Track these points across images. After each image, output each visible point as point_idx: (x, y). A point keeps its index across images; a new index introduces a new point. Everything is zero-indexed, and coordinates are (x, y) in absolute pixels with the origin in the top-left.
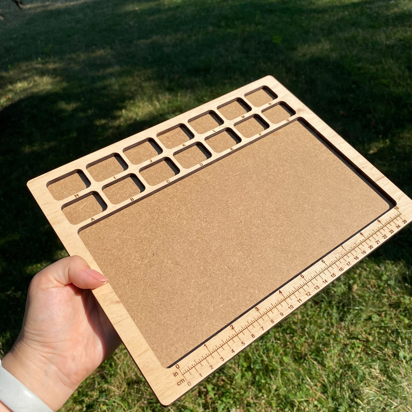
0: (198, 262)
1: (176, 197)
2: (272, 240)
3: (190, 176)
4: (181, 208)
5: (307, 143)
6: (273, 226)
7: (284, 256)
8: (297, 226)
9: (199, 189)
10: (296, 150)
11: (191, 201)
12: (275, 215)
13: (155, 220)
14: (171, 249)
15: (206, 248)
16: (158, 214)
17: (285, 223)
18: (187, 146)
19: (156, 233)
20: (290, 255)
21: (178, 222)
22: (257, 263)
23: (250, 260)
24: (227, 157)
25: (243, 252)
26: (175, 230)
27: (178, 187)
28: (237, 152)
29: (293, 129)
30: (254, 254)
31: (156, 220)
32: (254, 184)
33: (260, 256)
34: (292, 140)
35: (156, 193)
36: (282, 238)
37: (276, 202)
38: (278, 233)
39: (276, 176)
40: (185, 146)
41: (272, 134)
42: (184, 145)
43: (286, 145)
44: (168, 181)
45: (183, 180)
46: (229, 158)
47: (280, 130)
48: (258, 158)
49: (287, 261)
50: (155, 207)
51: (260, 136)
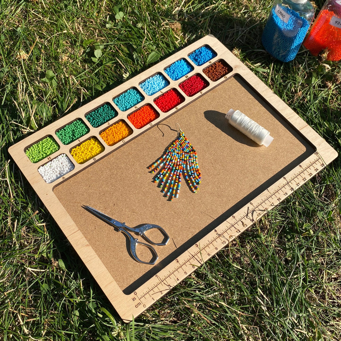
0: (150, 209)
1: (131, 155)
2: (211, 187)
3: (142, 135)
4: (135, 164)
5: (242, 98)
6: (211, 175)
7: (220, 200)
8: (231, 174)
9: (150, 147)
10: (232, 105)
11: (143, 157)
12: (213, 165)
13: (114, 176)
14: (128, 200)
15: (157, 197)
16: (117, 170)
17: (221, 172)
18: (138, 108)
19: (115, 186)
20: (225, 199)
21: (133, 176)
22: (198, 208)
23: (192, 205)
24: (173, 116)
25: (186, 199)
26: (131, 183)
27: (133, 145)
28: (182, 110)
29: (230, 85)
30: (196, 200)
31: (115, 175)
32: (196, 139)
33: (200, 201)
34: (229, 95)
35: (115, 152)
36: (219, 185)
37: (215, 154)
38: (215, 181)
39: (215, 130)
40: (137, 108)
41: (212, 91)
42: (136, 107)
43: (224, 101)
44: (124, 141)
45: (136, 139)
46: (175, 116)
47: (220, 86)
48: (200, 115)
49: (222, 205)
50: (114, 164)
51: (201, 94)
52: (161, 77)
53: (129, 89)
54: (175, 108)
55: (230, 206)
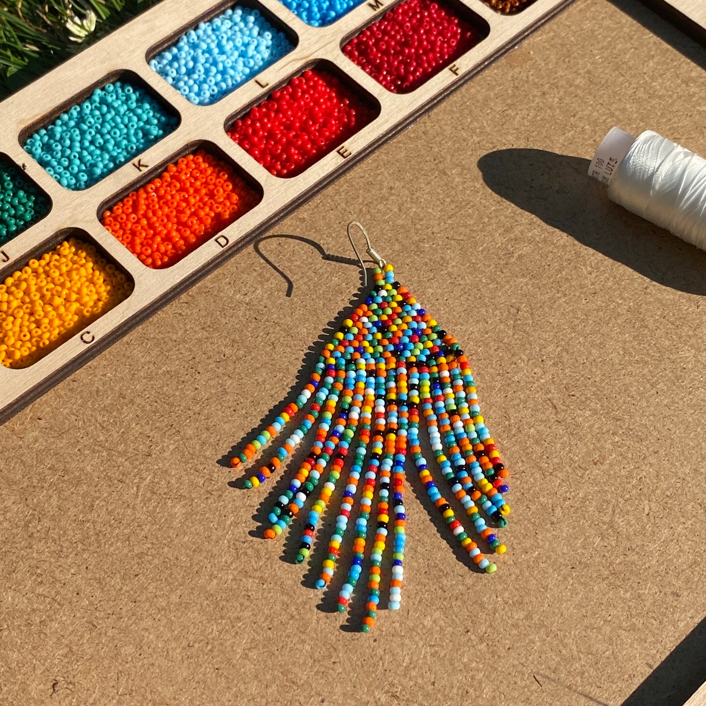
0: (253, 688)
1: (132, 402)
2: (565, 530)
3: (184, 297)
4: (155, 451)
5: (653, 79)
6: (559, 467)
7: (624, 600)
8: (662, 452)
9: (228, 351)
10: (612, 115)
11: (197, 408)
12: (560, 416)
13: (46, 523)
14: (129, 649)
15: (284, 618)
16: (60, 491)
17: (609, 446)
18: (151, 166)
19: (55, 580)
20: (649, 590)
21: (152, 514)
22: (513, 654)
23: (481, 640)
24: (330, 190)
25: (445, 611)
26: (140, 555)
27: (137, 353)
28: (369, 160)
29: (587, 25)
30: (495, 611)
31: (53, 518)
32: (457, 291)
33: (522, 615)
34: (589, 72)
35: (44, 398)
36: (606, 519)
37: (560, 356)
38: (585, 499)
39: (545, 241)
40: (145, 170)
41: (503, 60)
42: (139, 166)
43: (567, 100)
44: (87, 338)
45: (154, 319)
46: (338, 192)
47: (537, 38)
48: (460, 174)
49: (639, 622)
50: (42, 462)
51: (454, 78)
52: (252, 19)
53: (100, 84)
54: (333, 154)
55: (681, 625)
